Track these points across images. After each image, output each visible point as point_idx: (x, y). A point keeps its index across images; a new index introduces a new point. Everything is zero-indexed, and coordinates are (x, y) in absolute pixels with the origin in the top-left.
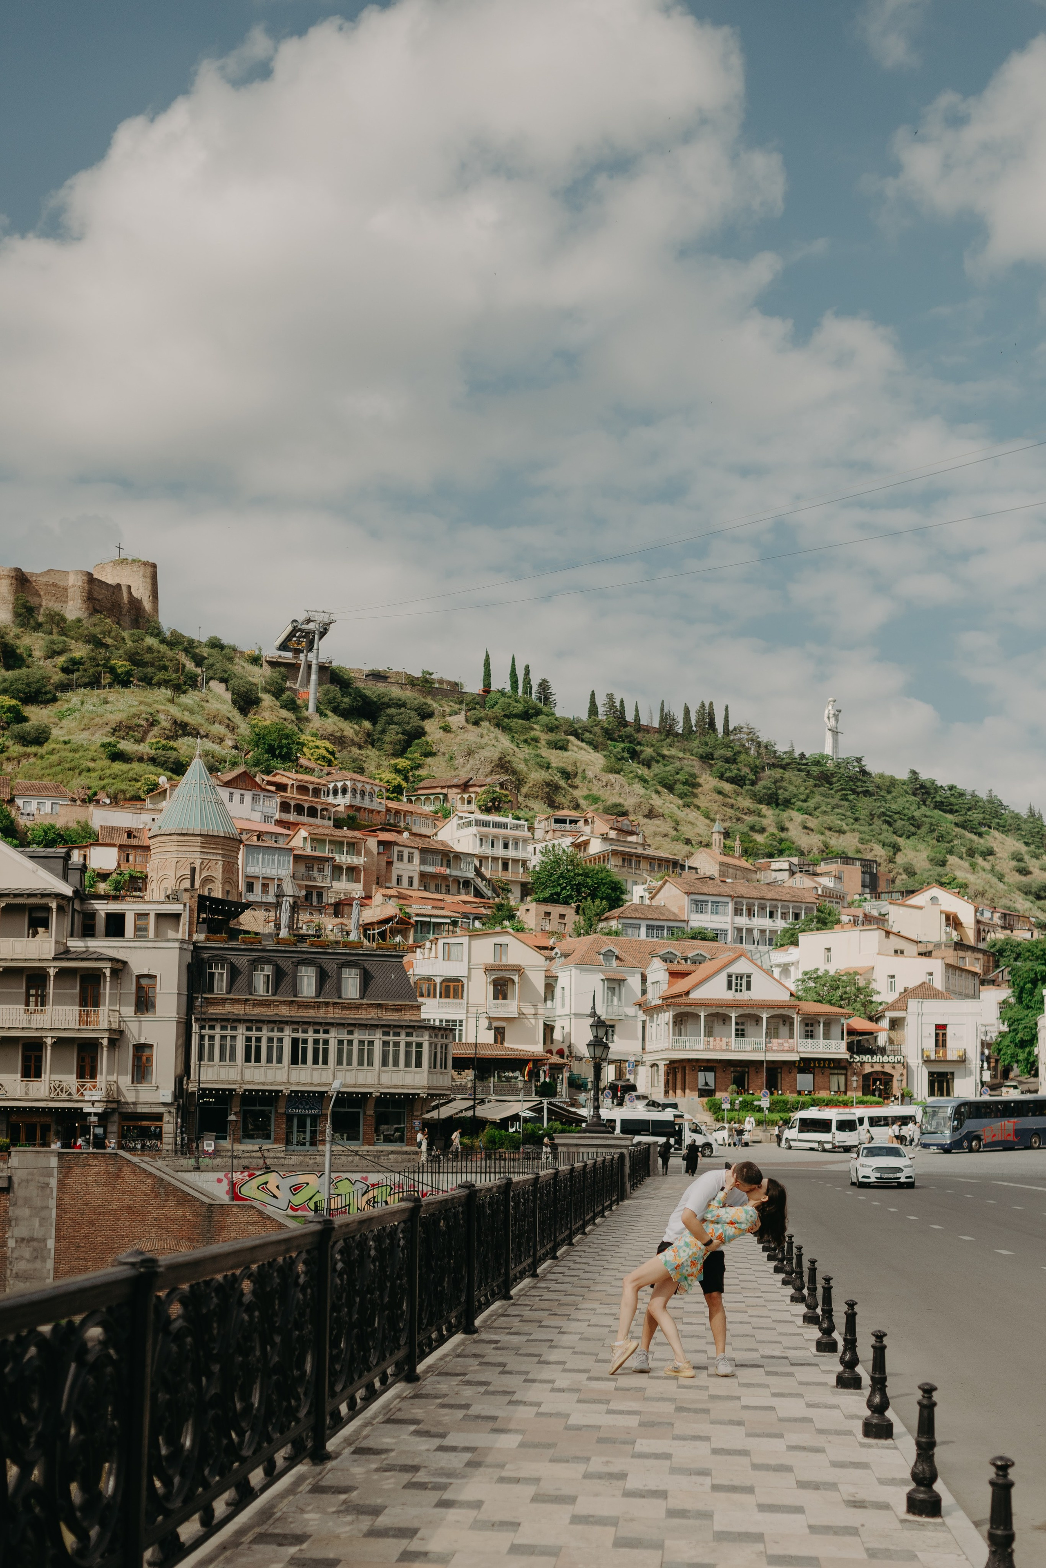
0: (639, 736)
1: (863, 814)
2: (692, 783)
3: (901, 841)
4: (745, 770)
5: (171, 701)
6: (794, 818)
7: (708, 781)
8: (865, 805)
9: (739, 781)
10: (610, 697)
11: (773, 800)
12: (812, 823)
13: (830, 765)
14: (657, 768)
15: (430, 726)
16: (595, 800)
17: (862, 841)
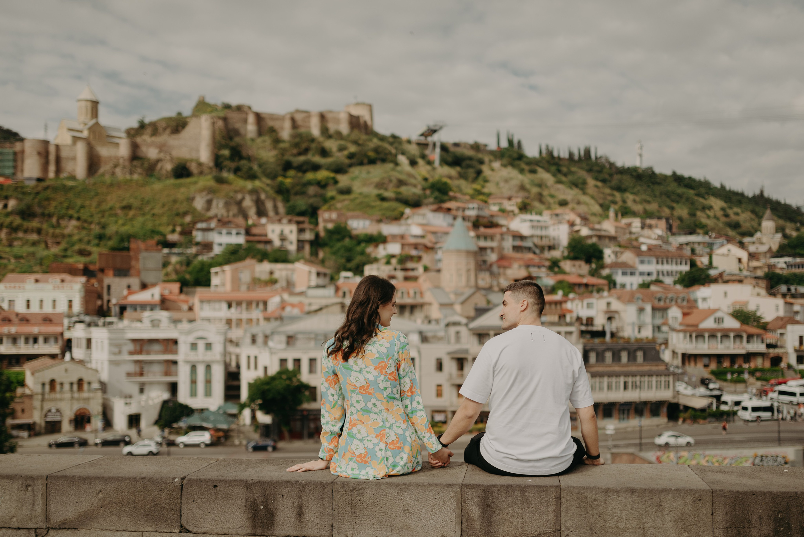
0: (561, 163)
1: (657, 193)
2: (585, 183)
3: (675, 205)
4: (607, 177)
5: (393, 170)
6: (630, 197)
7: (591, 182)
8: (658, 189)
9: (604, 181)
10: (547, 146)
11: (620, 189)
12: (638, 199)
13: (640, 171)
14: (570, 177)
15: (485, 169)
16: (552, 196)
17: (660, 207)
